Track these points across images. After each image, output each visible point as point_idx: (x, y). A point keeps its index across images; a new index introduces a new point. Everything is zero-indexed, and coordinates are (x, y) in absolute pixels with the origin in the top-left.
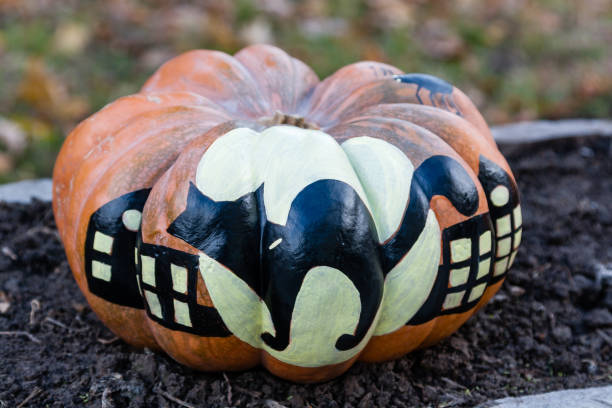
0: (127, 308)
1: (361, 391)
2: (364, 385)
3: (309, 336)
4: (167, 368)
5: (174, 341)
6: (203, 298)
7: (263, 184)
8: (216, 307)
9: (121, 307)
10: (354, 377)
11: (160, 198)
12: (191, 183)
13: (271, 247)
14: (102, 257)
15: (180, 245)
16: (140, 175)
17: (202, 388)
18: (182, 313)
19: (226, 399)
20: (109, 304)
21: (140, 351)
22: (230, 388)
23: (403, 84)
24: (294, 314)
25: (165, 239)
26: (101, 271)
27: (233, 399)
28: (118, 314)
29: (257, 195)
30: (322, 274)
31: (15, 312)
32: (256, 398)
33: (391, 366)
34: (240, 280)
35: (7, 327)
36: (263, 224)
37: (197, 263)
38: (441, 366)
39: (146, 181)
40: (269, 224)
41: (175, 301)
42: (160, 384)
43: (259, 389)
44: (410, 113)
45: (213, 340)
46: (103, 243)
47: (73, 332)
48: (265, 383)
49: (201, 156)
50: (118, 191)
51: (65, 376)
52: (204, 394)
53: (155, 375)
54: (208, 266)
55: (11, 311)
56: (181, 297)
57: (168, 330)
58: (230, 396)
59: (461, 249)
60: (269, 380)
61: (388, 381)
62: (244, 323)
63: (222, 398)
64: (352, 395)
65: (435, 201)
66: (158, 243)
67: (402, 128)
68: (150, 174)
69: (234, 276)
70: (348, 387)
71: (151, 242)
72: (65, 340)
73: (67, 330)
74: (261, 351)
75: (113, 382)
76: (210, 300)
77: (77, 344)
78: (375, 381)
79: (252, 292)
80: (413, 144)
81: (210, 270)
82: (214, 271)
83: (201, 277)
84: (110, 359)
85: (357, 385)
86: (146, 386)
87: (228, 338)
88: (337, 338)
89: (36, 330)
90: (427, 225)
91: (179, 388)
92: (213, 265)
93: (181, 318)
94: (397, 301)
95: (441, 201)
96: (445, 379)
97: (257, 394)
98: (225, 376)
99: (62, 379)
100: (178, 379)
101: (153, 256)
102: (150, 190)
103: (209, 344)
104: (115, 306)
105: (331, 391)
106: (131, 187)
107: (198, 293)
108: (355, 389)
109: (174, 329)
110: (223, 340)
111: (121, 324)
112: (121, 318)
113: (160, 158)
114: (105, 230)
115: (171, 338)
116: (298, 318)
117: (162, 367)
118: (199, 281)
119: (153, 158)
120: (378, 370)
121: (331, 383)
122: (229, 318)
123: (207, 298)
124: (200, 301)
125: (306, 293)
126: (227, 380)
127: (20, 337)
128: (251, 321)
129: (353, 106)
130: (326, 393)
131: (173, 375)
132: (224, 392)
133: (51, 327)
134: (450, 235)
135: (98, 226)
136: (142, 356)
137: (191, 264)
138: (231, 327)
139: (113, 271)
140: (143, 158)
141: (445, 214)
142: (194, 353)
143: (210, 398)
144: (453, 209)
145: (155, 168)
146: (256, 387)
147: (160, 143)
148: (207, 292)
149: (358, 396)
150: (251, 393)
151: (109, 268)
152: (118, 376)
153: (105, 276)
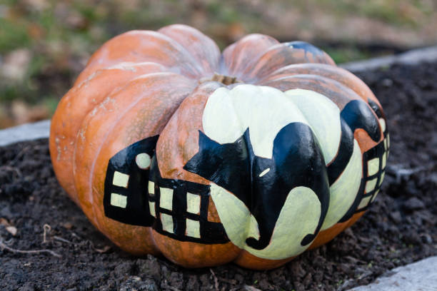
0: (137, 227)
1: (304, 272)
2: (304, 267)
3: (285, 238)
4: (168, 268)
5: (181, 250)
6: (213, 216)
7: (248, 129)
8: (222, 222)
9: (133, 226)
10: (297, 263)
11: (173, 144)
12: (199, 131)
13: (261, 175)
14: (119, 190)
15: (194, 178)
16: (146, 127)
17: (195, 281)
18: (193, 228)
19: (214, 287)
20: (122, 224)
21: (144, 257)
22: (216, 279)
23: (296, 50)
24: (277, 223)
25: (182, 175)
26: (119, 201)
27: (219, 287)
28: (129, 232)
29: (245, 137)
30: (300, 192)
31: (22, 234)
32: (234, 285)
33: (318, 252)
34: (240, 201)
35: (28, 247)
36: (252, 158)
37: (209, 191)
38: (345, 248)
39: (150, 131)
40: (257, 158)
41: (188, 220)
42: (166, 281)
43: (233, 278)
44: (317, 70)
45: (214, 247)
46: (121, 179)
47: (78, 246)
48: (236, 273)
49: (203, 110)
50: (131, 139)
51: (94, 282)
52: (198, 285)
53: (161, 275)
54: (217, 192)
55: (19, 233)
56: (193, 217)
57: (177, 241)
58: (217, 285)
59: (373, 166)
60: (239, 270)
61: (319, 263)
62: (239, 232)
63: (211, 287)
64: (299, 276)
65: (357, 133)
66: (176, 179)
67: (324, 82)
68: (154, 126)
69: (236, 198)
70: (295, 270)
71: (169, 177)
72: (75, 253)
73: (73, 245)
74: (243, 251)
75: (136, 283)
76: (218, 218)
77: (84, 255)
78: (311, 264)
79: (247, 209)
80: (335, 93)
81: (219, 195)
82: (222, 195)
83: (212, 201)
84: (126, 265)
85: (301, 268)
86: (156, 284)
87: (226, 244)
88: (303, 237)
89: (50, 247)
90: (354, 151)
91: (181, 283)
92: (221, 192)
93: (192, 232)
94: (335, 207)
95: (361, 133)
96: (349, 257)
97: (234, 282)
98: (212, 271)
99: (92, 284)
100: (179, 277)
101: (172, 188)
102: (157, 137)
103: (211, 250)
104: (127, 226)
105: (284, 274)
106: (140, 137)
107: (209, 213)
108: (300, 271)
109: (183, 241)
110: (222, 246)
111: (129, 239)
112: (131, 234)
113: (158, 113)
114: (122, 170)
115: (179, 247)
116: (280, 225)
117: (164, 268)
118: (211, 204)
119: (154, 113)
120: (310, 256)
121: (283, 268)
122: (230, 230)
123: (215, 216)
124: (210, 219)
125: (288, 207)
126: (213, 273)
127: (41, 253)
128: (244, 230)
129: (265, 66)
130: (281, 276)
131: (174, 274)
132: (212, 282)
133: (60, 244)
134: (368, 156)
135: (116, 167)
136: (147, 261)
137: (204, 192)
138: (230, 236)
139: (128, 200)
140: (146, 114)
141: (364, 142)
142: (195, 257)
143: (202, 288)
144: (369, 138)
145: (156, 121)
146: (231, 276)
147: (155, 102)
148: (216, 212)
149: (302, 276)
150: (230, 282)
151: (125, 198)
152: (138, 279)
153: (121, 204)
